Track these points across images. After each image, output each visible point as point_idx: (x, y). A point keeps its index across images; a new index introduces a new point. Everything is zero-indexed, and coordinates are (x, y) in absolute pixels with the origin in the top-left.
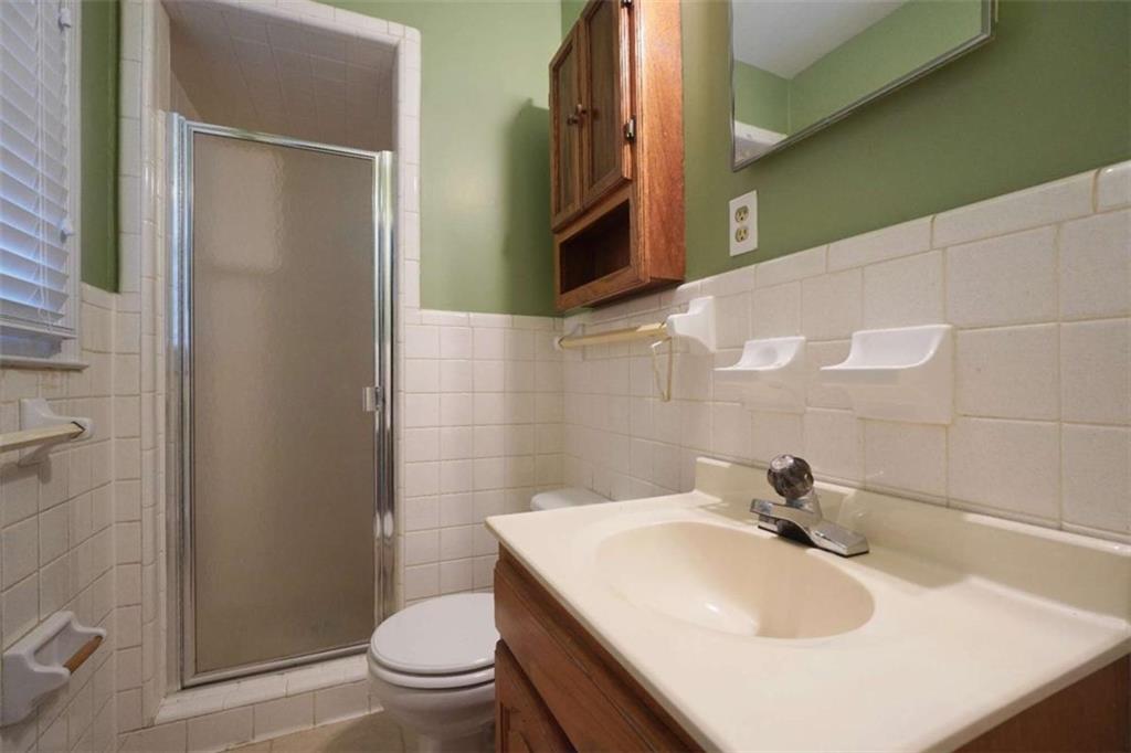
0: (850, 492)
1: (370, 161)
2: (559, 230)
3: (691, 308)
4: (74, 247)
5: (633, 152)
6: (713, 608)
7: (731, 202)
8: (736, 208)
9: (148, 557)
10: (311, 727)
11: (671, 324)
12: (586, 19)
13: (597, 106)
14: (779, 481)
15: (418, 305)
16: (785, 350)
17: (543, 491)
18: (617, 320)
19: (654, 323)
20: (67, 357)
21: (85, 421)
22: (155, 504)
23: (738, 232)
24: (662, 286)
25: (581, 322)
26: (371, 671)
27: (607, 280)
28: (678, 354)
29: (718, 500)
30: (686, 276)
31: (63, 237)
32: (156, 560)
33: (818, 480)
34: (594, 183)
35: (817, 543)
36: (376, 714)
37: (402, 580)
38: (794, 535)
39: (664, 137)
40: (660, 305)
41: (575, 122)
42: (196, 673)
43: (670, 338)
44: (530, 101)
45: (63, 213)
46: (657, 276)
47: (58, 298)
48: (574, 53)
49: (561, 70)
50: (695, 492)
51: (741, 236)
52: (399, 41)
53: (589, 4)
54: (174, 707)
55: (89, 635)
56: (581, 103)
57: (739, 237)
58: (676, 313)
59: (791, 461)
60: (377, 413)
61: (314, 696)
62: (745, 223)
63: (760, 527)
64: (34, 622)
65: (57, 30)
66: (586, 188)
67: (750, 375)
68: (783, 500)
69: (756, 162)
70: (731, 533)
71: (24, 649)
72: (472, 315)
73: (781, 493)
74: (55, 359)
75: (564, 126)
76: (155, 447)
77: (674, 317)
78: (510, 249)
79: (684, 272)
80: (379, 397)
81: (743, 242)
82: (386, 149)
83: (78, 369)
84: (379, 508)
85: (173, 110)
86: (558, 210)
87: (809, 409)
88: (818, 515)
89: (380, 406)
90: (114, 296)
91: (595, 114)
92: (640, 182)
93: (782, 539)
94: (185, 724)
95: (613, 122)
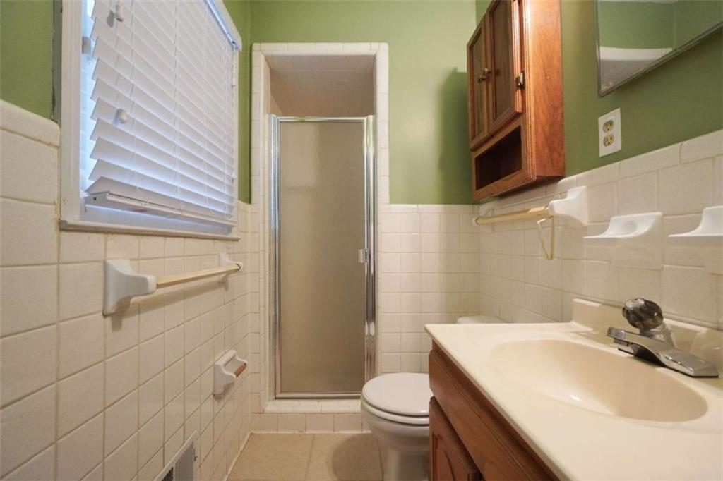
0: (702, 330)
1: (362, 122)
2: (475, 149)
3: (568, 196)
4: (236, 183)
5: (523, 94)
6: (577, 399)
7: (600, 119)
8: (604, 122)
9: (262, 332)
10: (332, 432)
11: (552, 206)
12: (490, 13)
13: (498, 67)
14: (631, 316)
15: (388, 202)
16: (644, 223)
17: (464, 316)
18: (514, 204)
19: (541, 206)
20: (233, 235)
21: (241, 264)
22: (265, 306)
23: (606, 139)
24: (547, 181)
25: (491, 207)
26: (362, 407)
27: (507, 180)
28: (560, 227)
29: (590, 329)
30: (566, 173)
31: (233, 180)
32: (265, 333)
33: (667, 318)
34: (496, 117)
35: (667, 364)
36: (365, 434)
37: (379, 360)
38: (645, 356)
39: (547, 80)
40: (546, 194)
41: (483, 79)
42: (281, 392)
43: (552, 216)
44: (456, 69)
45: (232, 170)
46: (542, 175)
47: (231, 208)
48: (482, 36)
49: (474, 48)
50: (573, 323)
51: (608, 142)
52: (376, 53)
53: (492, 2)
54: (273, 407)
55: (241, 362)
56: (487, 67)
57: (607, 143)
58: (557, 199)
59: (643, 303)
60: (366, 264)
61: (334, 416)
62: (610, 133)
63: (619, 349)
64: (223, 353)
65: (230, 88)
66: (491, 122)
67: (612, 241)
68: (637, 331)
69: (619, 88)
70: (597, 351)
71: (221, 362)
72: (420, 206)
73: (634, 326)
74: (229, 236)
75: (476, 83)
76: (265, 278)
77: (554, 202)
78: (443, 164)
79: (564, 169)
80: (368, 255)
81: (610, 146)
82: (370, 114)
83: (237, 240)
84: (367, 319)
85: (271, 113)
86: (474, 137)
87: (666, 266)
88: (668, 344)
89: (368, 260)
90: (249, 206)
91: (497, 73)
92: (528, 114)
93: (636, 359)
94: (278, 415)
95: (509, 77)
